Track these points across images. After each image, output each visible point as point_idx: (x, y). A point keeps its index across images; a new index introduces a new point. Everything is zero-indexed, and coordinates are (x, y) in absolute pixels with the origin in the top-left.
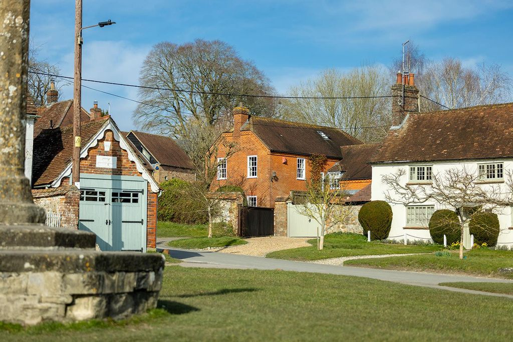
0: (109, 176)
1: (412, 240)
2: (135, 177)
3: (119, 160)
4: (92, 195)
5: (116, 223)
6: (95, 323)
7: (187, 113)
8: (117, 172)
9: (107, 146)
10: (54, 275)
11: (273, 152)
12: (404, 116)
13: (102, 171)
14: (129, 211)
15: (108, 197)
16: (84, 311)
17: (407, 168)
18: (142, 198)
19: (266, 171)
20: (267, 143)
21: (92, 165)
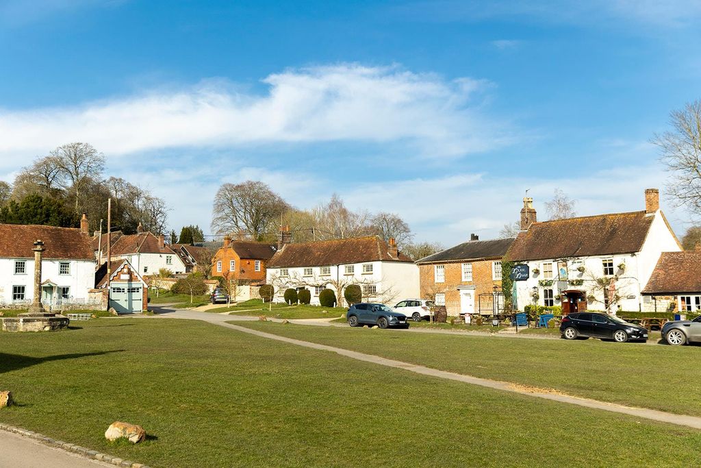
0: (127, 282)
1: (279, 302)
2: (138, 282)
3: (131, 276)
4: (119, 290)
5: (130, 301)
6: (49, 331)
7: (241, 224)
8: (130, 280)
9: (126, 270)
10: (41, 322)
11: (241, 258)
12: (283, 245)
13: (123, 280)
14: (135, 295)
15: (126, 290)
16: (47, 329)
17: (279, 270)
18: (141, 290)
19: (238, 268)
20: (238, 254)
21: (119, 278)
